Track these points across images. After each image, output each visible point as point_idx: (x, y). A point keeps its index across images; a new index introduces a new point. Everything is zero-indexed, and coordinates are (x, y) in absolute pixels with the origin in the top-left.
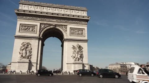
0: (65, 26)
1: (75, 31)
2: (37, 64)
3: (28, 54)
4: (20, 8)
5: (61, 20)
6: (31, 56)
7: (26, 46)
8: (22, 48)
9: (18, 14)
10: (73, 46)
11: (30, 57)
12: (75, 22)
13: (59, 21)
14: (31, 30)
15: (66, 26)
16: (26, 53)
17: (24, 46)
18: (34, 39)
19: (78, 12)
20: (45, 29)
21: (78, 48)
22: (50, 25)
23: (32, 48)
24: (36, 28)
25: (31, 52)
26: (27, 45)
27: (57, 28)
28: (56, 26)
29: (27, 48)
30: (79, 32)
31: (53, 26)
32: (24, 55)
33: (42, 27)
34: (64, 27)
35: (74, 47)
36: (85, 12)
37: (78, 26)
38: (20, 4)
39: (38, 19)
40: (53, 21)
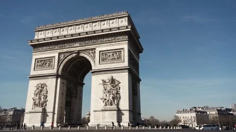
0: (92, 49)
1: (108, 54)
2: (54, 113)
3: (42, 100)
4: (36, 38)
5: (86, 42)
6: (46, 102)
7: (40, 88)
8: (36, 93)
9: (34, 46)
10: (103, 80)
11: (45, 104)
12: (107, 39)
13: (83, 43)
14: (47, 65)
15: (94, 50)
16: (40, 99)
17: (37, 89)
18: (50, 77)
19: (113, 23)
20: (66, 60)
21: (111, 83)
22: (71, 53)
23: (47, 91)
24: (53, 61)
25: (47, 96)
26: (42, 87)
27: (82, 55)
28: (79, 52)
29: (41, 91)
30: (115, 55)
31: (76, 53)
32: (37, 102)
33: (62, 58)
34: (91, 52)
35: (105, 82)
36: (123, 19)
37: (113, 45)
38: (36, 31)
39: (56, 48)
40: (75, 45)
